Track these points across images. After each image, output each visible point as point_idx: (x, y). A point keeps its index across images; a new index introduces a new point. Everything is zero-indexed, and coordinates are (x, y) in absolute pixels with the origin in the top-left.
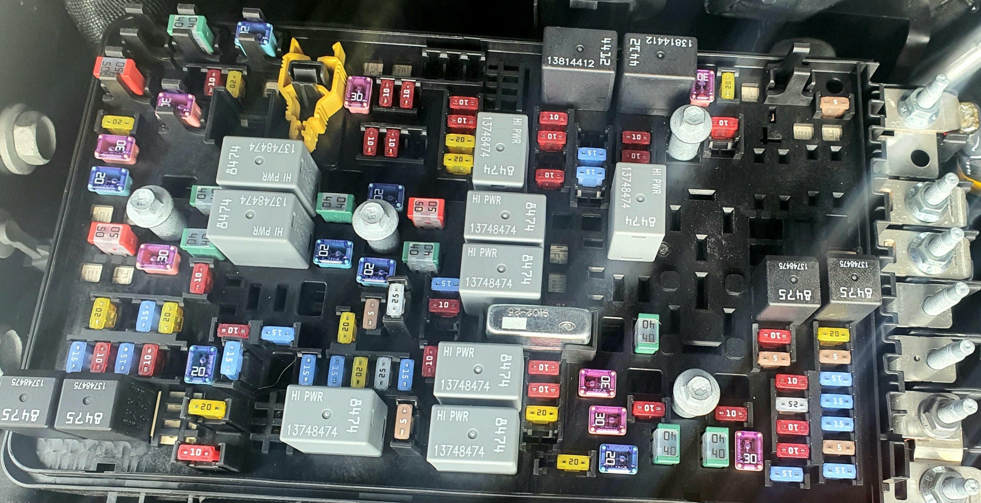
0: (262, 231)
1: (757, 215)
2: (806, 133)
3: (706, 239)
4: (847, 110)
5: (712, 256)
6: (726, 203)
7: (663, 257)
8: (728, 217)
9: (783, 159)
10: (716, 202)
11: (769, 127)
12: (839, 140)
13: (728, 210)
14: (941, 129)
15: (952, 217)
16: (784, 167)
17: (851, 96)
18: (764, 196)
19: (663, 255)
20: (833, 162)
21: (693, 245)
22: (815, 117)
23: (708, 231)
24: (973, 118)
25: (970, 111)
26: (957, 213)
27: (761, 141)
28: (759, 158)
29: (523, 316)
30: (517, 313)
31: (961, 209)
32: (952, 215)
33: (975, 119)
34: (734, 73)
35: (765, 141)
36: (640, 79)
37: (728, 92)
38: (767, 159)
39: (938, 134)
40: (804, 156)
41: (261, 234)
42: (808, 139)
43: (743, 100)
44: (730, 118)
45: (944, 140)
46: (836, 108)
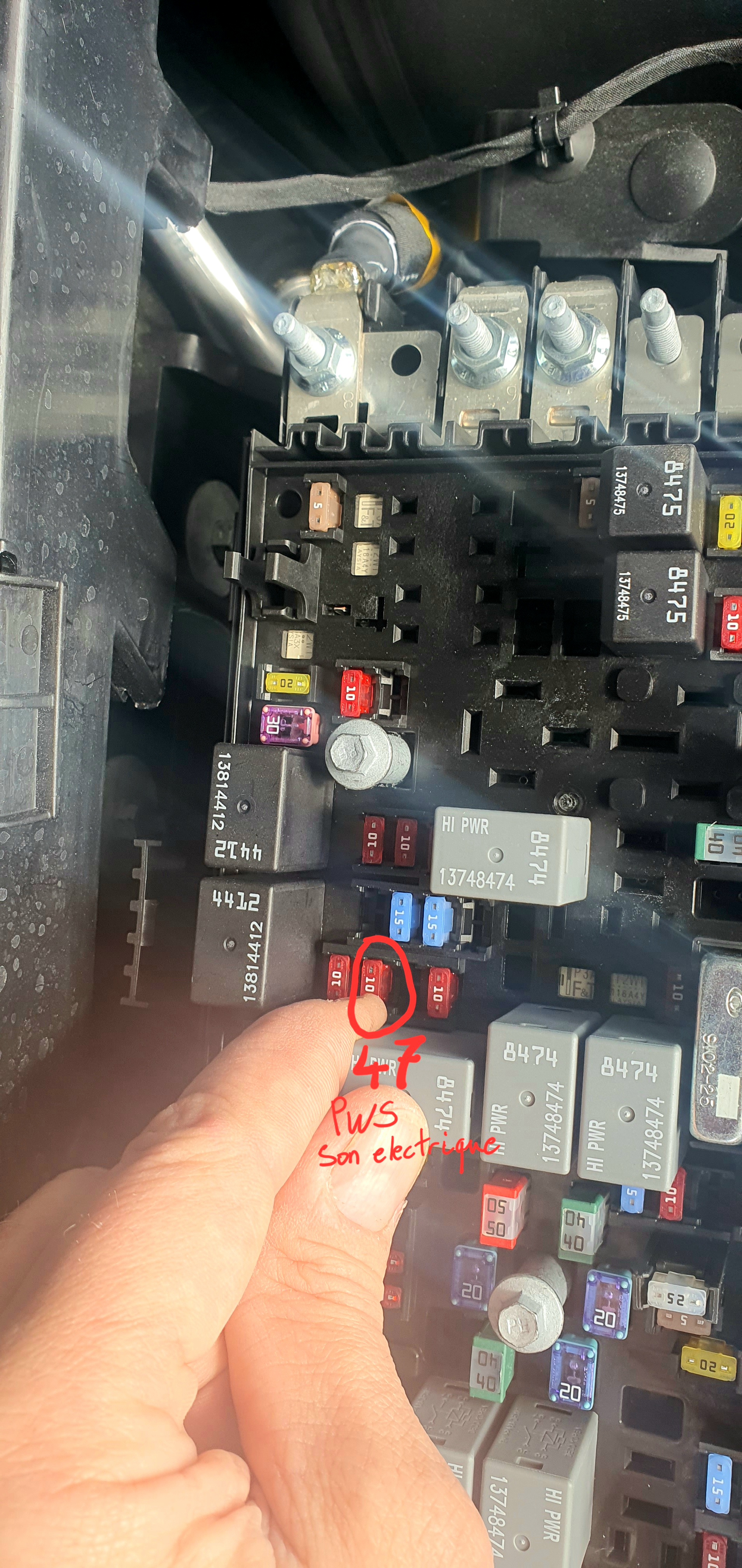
0: (552, 1525)
1: (509, 641)
2: (367, 554)
3: (550, 729)
4: (332, 487)
5: (581, 719)
6: (488, 693)
7: (582, 804)
8: (512, 691)
9: (412, 595)
10: (484, 708)
11: (356, 616)
12: (381, 499)
13: (499, 689)
14: (358, 325)
15: (510, 312)
16: (426, 593)
17: (307, 478)
18: (477, 630)
19: (579, 803)
20: (419, 511)
21: (560, 750)
22: (341, 540)
23: (537, 726)
24: (337, 271)
25: (325, 276)
26: (503, 302)
27: (379, 630)
28: (410, 635)
29: (714, 1081)
30: (710, 1090)
31: (496, 295)
32: (507, 311)
33: (338, 268)
34: (266, 673)
35: (381, 624)
36: (284, 843)
37: (299, 684)
38: (412, 622)
39: (365, 330)
40: (406, 558)
41: (559, 1528)
42: (378, 551)
43: (310, 657)
44: (343, 681)
45: (376, 319)
46: (327, 505)
